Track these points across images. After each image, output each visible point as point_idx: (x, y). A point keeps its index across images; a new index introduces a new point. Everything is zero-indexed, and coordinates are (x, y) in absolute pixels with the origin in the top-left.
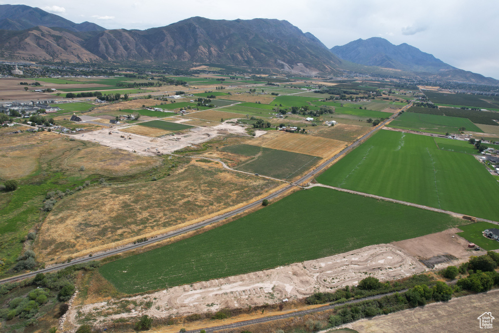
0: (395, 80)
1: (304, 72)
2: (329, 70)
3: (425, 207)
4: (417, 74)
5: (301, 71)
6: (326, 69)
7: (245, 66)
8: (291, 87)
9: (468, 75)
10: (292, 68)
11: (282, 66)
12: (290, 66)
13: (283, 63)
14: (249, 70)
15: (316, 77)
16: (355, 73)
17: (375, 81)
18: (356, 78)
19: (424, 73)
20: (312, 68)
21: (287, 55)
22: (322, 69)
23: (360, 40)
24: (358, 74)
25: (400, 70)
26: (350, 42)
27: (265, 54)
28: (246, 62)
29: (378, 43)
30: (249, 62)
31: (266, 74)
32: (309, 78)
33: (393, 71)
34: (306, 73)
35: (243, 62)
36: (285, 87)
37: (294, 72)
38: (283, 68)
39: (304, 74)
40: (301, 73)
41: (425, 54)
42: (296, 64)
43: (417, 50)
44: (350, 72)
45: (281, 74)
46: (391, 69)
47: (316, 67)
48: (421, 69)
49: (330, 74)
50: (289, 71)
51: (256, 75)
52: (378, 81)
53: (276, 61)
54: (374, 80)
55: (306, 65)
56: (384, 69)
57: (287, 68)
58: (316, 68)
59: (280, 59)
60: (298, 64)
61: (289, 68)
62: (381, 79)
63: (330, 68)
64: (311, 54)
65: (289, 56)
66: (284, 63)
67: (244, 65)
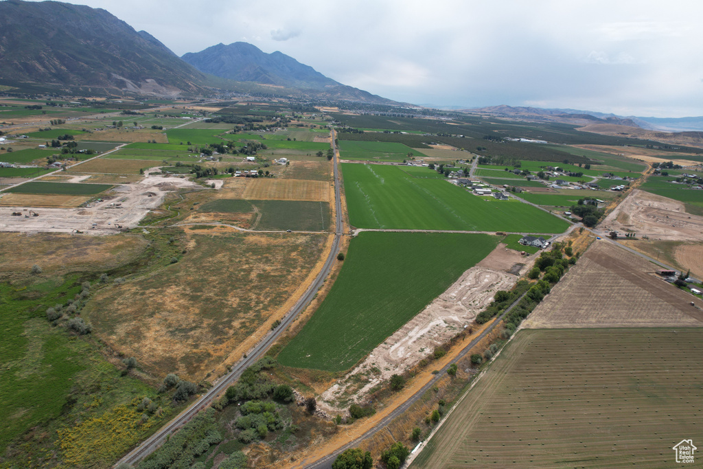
0: (283, 100)
1: (159, 92)
2: (195, 88)
3: (464, 232)
4: (303, 91)
5: (154, 91)
6: (190, 87)
7: (55, 84)
8: (166, 116)
9: (357, 93)
10: (140, 86)
11: (121, 84)
12: (135, 84)
13: (121, 78)
14: (67, 90)
15: (180, 98)
16: (230, 91)
17: (260, 102)
18: (235, 99)
19: (311, 91)
20: (170, 87)
21: (124, 65)
22: (184, 87)
23: (221, 46)
24: (234, 94)
25: (282, 87)
26: (207, 47)
27: (86, 63)
28: (55, 75)
29: (244, 50)
30: (60, 76)
31: (100, 96)
32: (169, 101)
33: (275, 88)
34: (162, 94)
35: (49, 76)
36: (156, 116)
37: (143, 92)
38: (126, 87)
39: (161, 96)
40: (155, 94)
41: (303, 66)
42: (144, 79)
43: (294, 60)
44: (223, 91)
45: (125, 96)
46: (271, 86)
47: (175, 83)
48: (305, 85)
49: (197, 94)
50: (136, 91)
51: (87, 99)
52: (265, 102)
53: (109, 77)
54: (258, 100)
55: (160, 82)
56: (262, 85)
57: (131, 86)
58: (174, 85)
59: (115, 73)
60: (148, 80)
61: (135, 87)
62: (266, 99)
63: (196, 86)
64: (161, 66)
65: (127, 67)
66: (125, 79)
67: (54, 82)
